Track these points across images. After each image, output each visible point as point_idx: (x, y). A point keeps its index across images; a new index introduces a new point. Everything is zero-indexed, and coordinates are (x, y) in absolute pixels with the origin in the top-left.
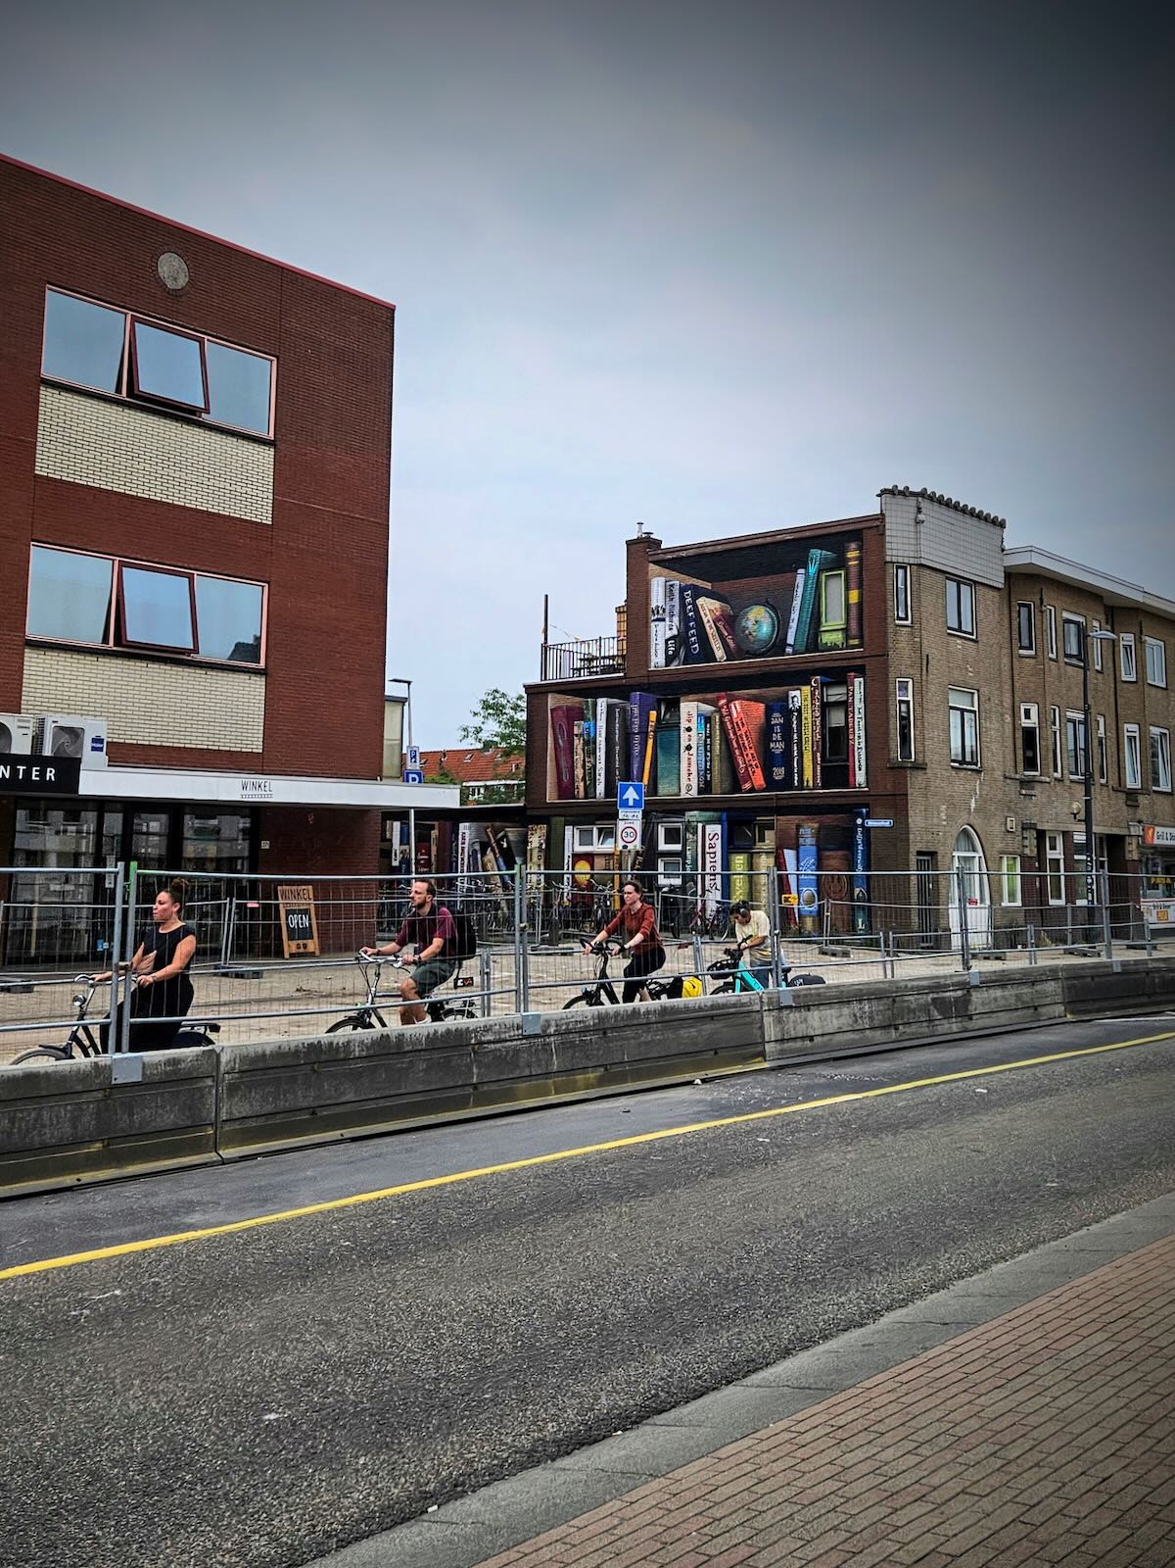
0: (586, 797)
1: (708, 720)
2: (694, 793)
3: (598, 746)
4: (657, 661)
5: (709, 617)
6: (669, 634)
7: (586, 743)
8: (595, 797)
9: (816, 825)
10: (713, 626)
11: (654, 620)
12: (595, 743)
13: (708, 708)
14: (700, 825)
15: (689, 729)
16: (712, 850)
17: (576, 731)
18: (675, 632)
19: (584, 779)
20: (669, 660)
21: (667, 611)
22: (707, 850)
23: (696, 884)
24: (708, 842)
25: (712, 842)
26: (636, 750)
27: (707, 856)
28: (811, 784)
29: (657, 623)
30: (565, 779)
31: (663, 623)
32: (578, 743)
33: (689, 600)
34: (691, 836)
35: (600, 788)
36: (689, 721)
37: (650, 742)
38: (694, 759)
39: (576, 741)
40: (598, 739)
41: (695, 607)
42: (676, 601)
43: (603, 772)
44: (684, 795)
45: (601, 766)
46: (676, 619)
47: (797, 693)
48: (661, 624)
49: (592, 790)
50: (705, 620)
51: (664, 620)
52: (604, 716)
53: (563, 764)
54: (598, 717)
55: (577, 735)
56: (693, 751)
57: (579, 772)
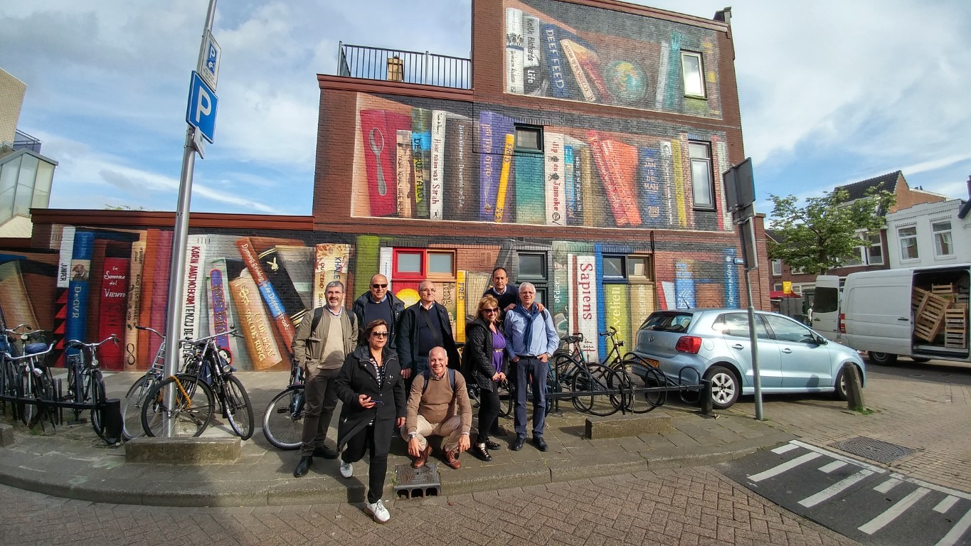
0: (414, 216)
1: (576, 153)
2: (562, 222)
3: (433, 161)
4: (513, 86)
5: (575, 58)
6: (528, 63)
7: (416, 155)
8: (428, 217)
9: (692, 261)
10: (579, 67)
11: (509, 46)
12: (428, 155)
13: (577, 143)
14: (570, 256)
15: (555, 159)
16: (584, 281)
17: (400, 139)
18: (535, 63)
19: (411, 195)
20: (528, 87)
21: (526, 39)
22: (579, 280)
23: (566, 314)
24: (580, 272)
25: (585, 273)
26: (488, 172)
27: (580, 287)
28: (685, 223)
29: (513, 50)
30: (382, 191)
31: (521, 52)
32: (403, 156)
33: (551, 38)
34: (559, 266)
35: (437, 208)
36: (555, 151)
37: (506, 166)
38: (561, 189)
39: (400, 151)
40: (434, 153)
41: (560, 49)
42: (536, 35)
43: (440, 191)
44: (550, 223)
45: (437, 183)
46: (536, 52)
47: (668, 144)
48: (518, 53)
49: (424, 209)
50: (571, 60)
51: (522, 49)
52: (442, 130)
53: (380, 174)
54: (434, 130)
55: (400, 145)
56: (561, 180)
57: (404, 186)
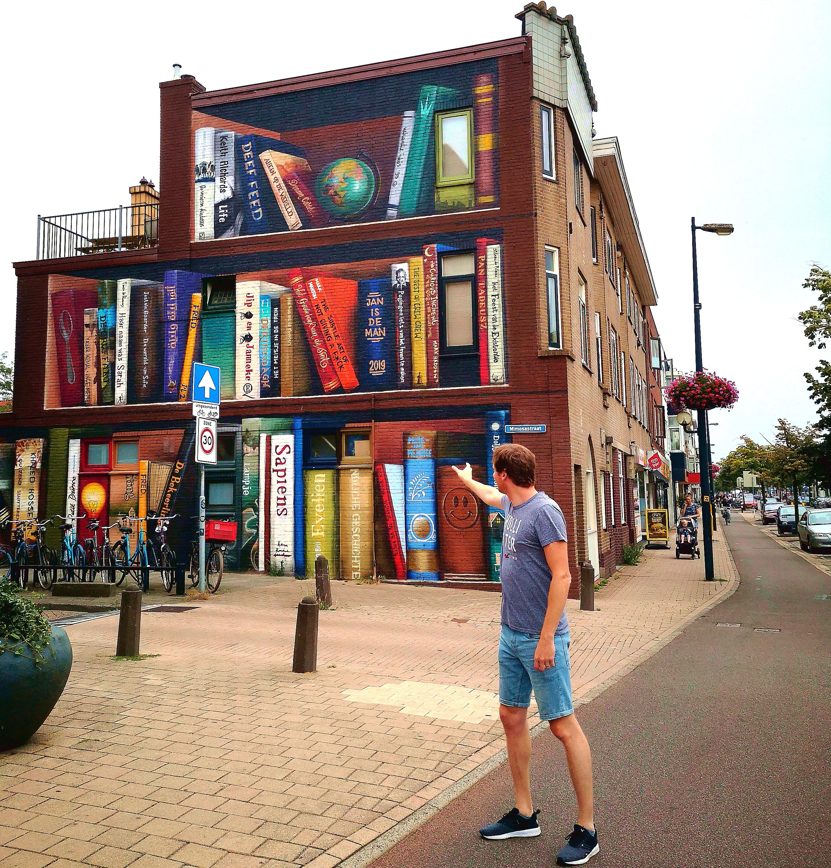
0: (100, 402)
1: (276, 303)
2: (255, 395)
3: (118, 339)
4: (202, 231)
5: (278, 175)
6: (220, 197)
7: (101, 335)
8: (113, 403)
9: (433, 433)
10: (283, 185)
11: (199, 181)
12: (113, 332)
13: (275, 289)
14: (263, 437)
15: (249, 315)
16: (280, 467)
17: (87, 320)
18: (228, 194)
19: (98, 380)
20: (219, 228)
21: (218, 168)
22: (273, 466)
23: (257, 510)
24: (274, 456)
25: (281, 456)
26: (173, 343)
27: (274, 475)
28: (424, 380)
29: (203, 184)
30: (71, 380)
31: (212, 184)
32: (89, 336)
33: (248, 154)
34: (250, 449)
35: (121, 391)
36: (249, 305)
37: (193, 333)
38: (255, 353)
39: (87, 333)
40: (119, 329)
41: (259, 165)
42: (231, 157)
43: (124, 372)
44: (240, 397)
45: (122, 363)
46: (230, 180)
47: (404, 266)
48: (209, 185)
49: (109, 394)
50: (271, 178)
51: (213, 180)
52: (127, 301)
53: (69, 362)
54: (119, 302)
55: (88, 326)
56: (255, 342)
57: (90, 372)
